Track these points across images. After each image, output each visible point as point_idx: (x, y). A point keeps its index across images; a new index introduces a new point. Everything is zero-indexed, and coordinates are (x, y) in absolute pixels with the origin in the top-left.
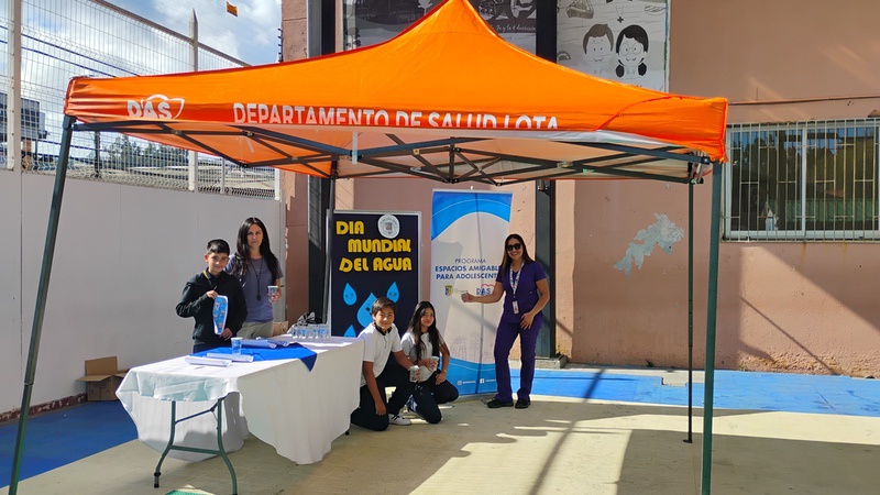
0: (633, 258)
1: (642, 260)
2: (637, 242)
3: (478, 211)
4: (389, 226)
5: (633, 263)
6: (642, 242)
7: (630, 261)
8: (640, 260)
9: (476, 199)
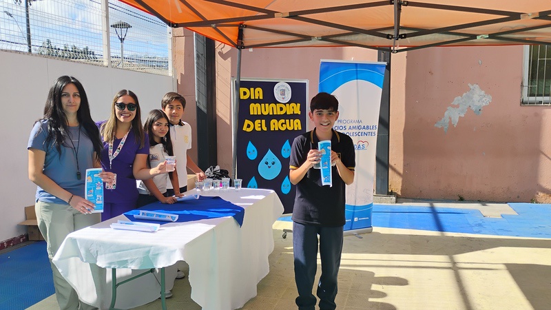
0: (450, 118)
2: (454, 106)
3: (357, 79)
4: (283, 93)
5: (450, 122)
6: (458, 106)
7: (448, 121)
8: (456, 120)
9: (356, 68)
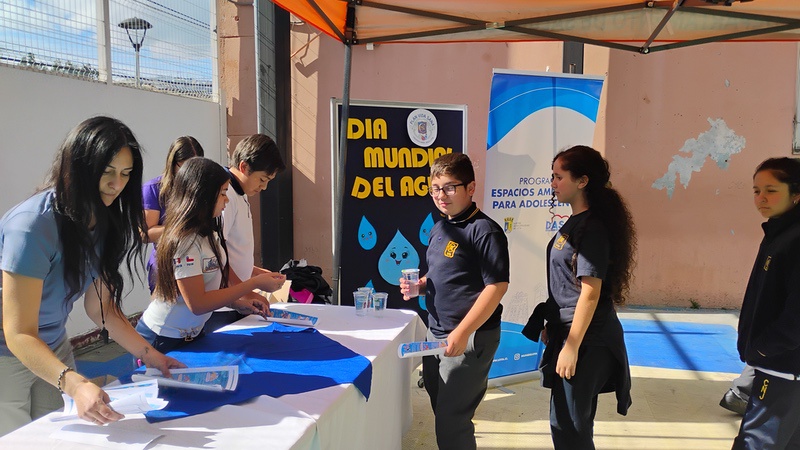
0: (677, 174)
1: (689, 177)
2: (683, 155)
3: (554, 105)
4: (422, 129)
5: (678, 180)
6: (690, 155)
7: (673, 178)
8: (686, 177)
9: (554, 86)
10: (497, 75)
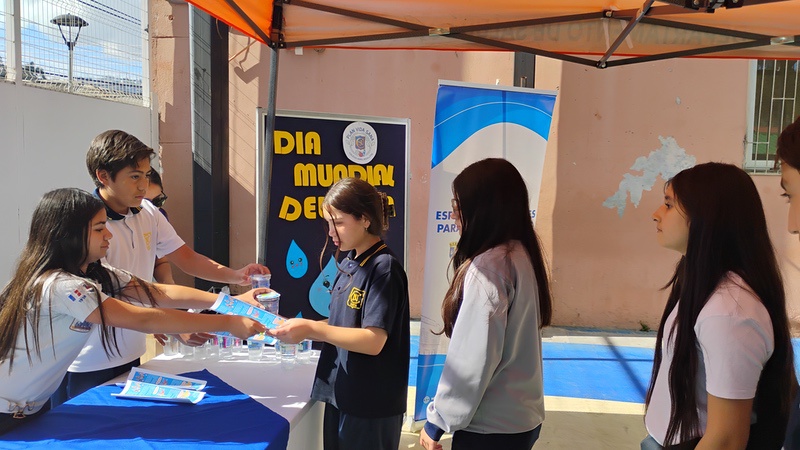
0: (628, 193)
1: (640, 196)
2: (634, 173)
3: (504, 121)
4: (359, 144)
5: (628, 199)
6: (640, 173)
7: (624, 197)
8: (637, 196)
9: (504, 100)
10: (444, 87)
